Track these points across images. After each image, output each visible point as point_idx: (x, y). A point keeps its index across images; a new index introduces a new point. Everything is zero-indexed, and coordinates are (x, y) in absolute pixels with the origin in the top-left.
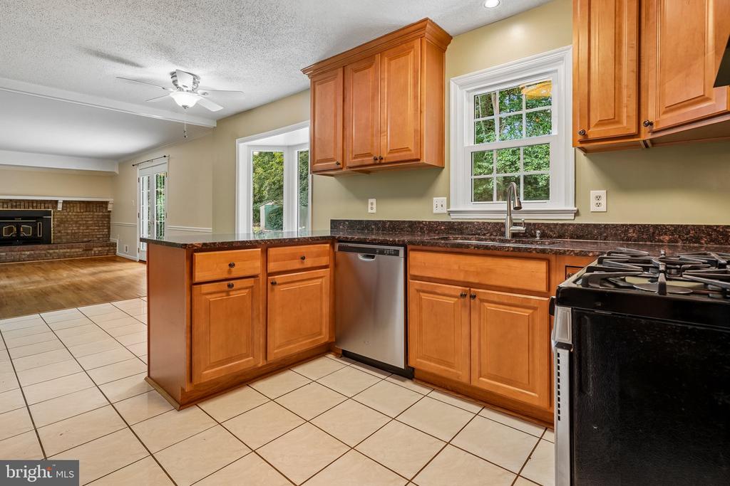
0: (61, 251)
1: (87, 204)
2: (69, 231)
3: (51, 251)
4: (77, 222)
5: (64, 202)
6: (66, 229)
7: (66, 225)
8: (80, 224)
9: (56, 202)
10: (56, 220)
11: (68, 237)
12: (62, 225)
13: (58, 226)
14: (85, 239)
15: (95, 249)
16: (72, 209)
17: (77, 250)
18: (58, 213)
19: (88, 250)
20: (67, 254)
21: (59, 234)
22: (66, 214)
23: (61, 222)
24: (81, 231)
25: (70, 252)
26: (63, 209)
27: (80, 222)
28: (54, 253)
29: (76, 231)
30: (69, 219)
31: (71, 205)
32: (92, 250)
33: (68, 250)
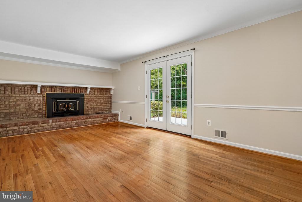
0: (93, 120)
1: (101, 89)
2: (92, 107)
3: (87, 120)
4: (96, 101)
5: (91, 89)
6: (91, 105)
7: (91, 103)
8: (97, 102)
9: (86, 88)
10: (86, 99)
11: (92, 110)
12: (89, 103)
13: (87, 103)
14: (100, 112)
15: (109, 118)
16: (94, 92)
17: (100, 119)
18: (87, 96)
19: (105, 118)
20: (95, 122)
21: (87, 109)
22: (91, 96)
23: (89, 101)
24: (98, 106)
25: (96, 121)
26: (89, 93)
27: (98, 101)
28: (89, 121)
29: (96, 107)
30: (92, 99)
31: (93, 90)
32: (107, 118)
33: (96, 119)
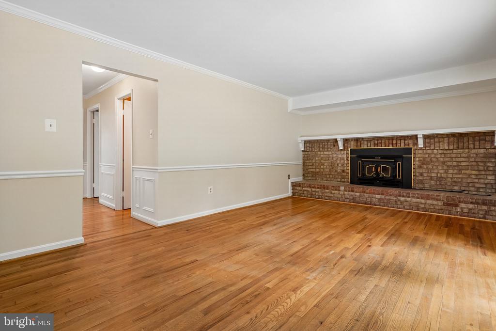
0: (415, 200)
1: (460, 138)
2: (433, 175)
3: (402, 199)
4: (444, 163)
5: (426, 137)
6: (429, 171)
7: (430, 167)
8: (448, 166)
9: (416, 137)
10: (417, 159)
11: (432, 182)
12: (425, 167)
13: (420, 167)
14: (456, 188)
15: (463, 205)
16: (437, 145)
17: (435, 202)
18: (421, 152)
19: (451, 204)
20: (422, 206)
21: (421, 178)
22: (430, 152)
23: (424, 162)
24: (450, 176)
25: (425, 204)
26: (425, 146)
27: (449, 163)
28: (406, 201)
29: (443, 175)
30: (434, 159)
31: (436, 140)
32: (457, 205)
33: (423, 201)
